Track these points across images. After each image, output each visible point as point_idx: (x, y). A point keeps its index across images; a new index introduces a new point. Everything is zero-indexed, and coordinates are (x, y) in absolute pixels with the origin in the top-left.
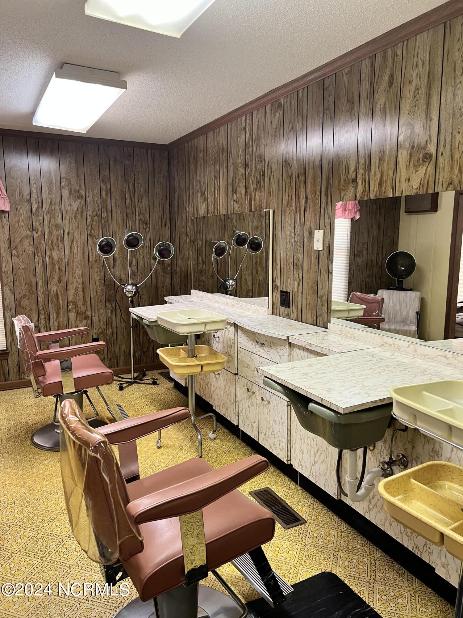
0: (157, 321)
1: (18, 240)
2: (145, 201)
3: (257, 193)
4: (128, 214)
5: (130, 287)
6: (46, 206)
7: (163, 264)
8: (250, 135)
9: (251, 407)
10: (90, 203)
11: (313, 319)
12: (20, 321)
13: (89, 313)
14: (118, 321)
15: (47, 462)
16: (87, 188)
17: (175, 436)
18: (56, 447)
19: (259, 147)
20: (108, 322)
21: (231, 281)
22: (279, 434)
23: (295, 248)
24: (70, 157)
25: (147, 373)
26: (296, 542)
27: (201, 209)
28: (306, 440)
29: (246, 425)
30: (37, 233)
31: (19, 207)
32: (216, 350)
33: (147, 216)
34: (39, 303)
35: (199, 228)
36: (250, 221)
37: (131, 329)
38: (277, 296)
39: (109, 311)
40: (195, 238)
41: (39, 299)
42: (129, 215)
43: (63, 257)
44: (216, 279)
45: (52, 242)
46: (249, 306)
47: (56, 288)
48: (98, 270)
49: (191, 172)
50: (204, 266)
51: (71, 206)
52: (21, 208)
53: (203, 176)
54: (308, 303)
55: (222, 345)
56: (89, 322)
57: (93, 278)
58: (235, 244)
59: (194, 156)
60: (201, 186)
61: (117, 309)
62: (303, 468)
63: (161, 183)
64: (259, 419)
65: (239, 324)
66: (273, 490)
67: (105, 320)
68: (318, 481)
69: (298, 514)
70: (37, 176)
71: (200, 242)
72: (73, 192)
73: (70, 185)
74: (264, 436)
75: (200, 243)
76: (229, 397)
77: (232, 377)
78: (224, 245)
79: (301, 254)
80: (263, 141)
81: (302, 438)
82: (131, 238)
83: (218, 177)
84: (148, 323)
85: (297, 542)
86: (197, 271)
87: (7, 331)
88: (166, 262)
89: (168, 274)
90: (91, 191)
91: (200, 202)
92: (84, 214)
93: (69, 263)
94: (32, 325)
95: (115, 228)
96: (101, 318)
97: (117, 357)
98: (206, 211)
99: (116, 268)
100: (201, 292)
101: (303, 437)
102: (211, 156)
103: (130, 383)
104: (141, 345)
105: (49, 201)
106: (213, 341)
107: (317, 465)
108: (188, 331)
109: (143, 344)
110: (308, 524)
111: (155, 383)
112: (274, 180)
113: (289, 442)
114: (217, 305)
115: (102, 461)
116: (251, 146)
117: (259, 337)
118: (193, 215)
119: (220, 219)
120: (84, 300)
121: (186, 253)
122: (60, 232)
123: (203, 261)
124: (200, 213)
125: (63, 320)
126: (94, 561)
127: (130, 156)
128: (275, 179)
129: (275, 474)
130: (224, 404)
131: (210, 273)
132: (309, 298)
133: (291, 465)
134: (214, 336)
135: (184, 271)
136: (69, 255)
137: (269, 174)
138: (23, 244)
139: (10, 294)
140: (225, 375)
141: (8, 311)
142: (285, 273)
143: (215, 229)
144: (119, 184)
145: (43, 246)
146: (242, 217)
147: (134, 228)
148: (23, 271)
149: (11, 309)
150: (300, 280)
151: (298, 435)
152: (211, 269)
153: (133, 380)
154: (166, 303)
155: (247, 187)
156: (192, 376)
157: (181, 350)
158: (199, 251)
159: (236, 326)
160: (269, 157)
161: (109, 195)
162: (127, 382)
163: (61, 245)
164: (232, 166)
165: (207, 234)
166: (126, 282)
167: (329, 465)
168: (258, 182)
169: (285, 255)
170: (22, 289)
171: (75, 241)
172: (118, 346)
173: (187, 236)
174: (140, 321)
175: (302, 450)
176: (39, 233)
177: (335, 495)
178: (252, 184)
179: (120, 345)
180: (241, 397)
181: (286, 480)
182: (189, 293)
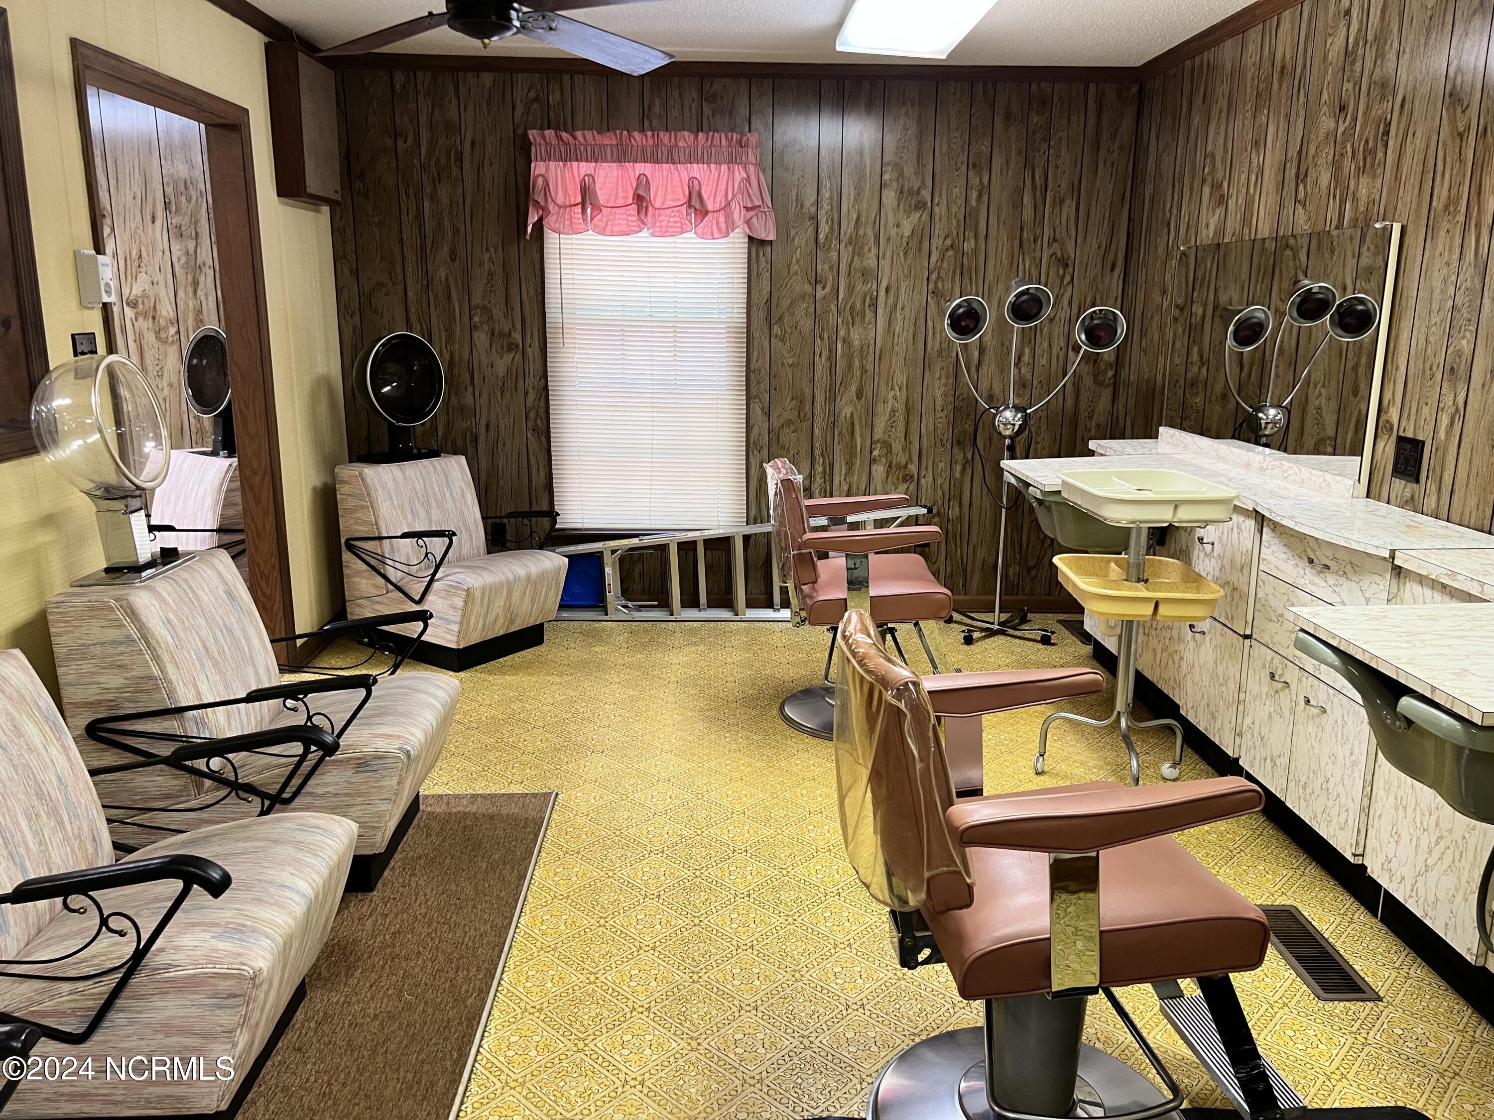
0: (1060, 492)
1: (785, 303)
2: (1068, 209)
3: (1364, 181)
4: (1024, 241)
5: (1008, 414)
6: (847, 227)
7: (1095, 361)
8: (1360, 30)
9: (1276, 717)
10: (940, 219)
11: (1481, 516)
12: (778, 470)
13: (913, 468)
14: (976, 491)
15: (806, 755)
16: (937, 184)
17: (1079, 757)
18: (825, 732)
19: (1383, 60)
20: (955, 493)
21: (1272, 412)
22: (1340, 789)
23: (1454, 323)
24: (906, 114)
25: (1030, 616)
26: (1343, 1031)
27: (1207, 226)
28: (1410, 811)
29: (1258, 758)
30: (824, 288)
31: (793, 232)
32: (1203, 574)
33: (1071, 246)
34: (815, 439)
35: (1200, 274)
36: (1349, 253)
37: (1004, 510)
38: (1387, 448)
39: (959, 468)
40: (1186, 301)
41: (816, 430)
42: (1026, 245)
43: (872, 341)
44: (1232, 405)
45: (852, 308)
46: (1305, 472)
47: (850, 410)
48: (944, 372)
49: (1193, 134)
50: (1204, 371)
51: (898, 226)
52: (797, 233)
53: (1221, 141)
54: (1474, 471)
55: (1219, 563)
56: (913, 487)
57: (930, 389)
58: (1295, 314)
59: (1205, 92)
60: (1214, 167)
61: (975, 464)
62: (1394, 879)
63: (1113, 164)
64: (1294, 749)
65: (1266, 514)
66: (1306, 914)
67: (946, 488)
68: (1430, 913)
69: (1363, 979)
70: (833, 163)
71: (1198, 310)
72: (905, 196)
73: (900, 179)
74: (1301, 791)
75: (1200, 311)
76: (1224, 689)
77: (1235, 642)
78: (1261, 315)
79: (1468, 342)
80: (1396, 44)
81: (1400, 805)
82: (1025, 298)
83: (1262, 141)
84: (1039, 496)
85: (1346, 1032)
86: (1182, 382)
87: (751, 493)
88: (1106, 357)
89: (1107, 386)
90: (944, 191)
91: (1208, 208)
92: (926, 244)
93: (883, 357)
94: (800, 478)
95: (990, 275)
96: (939, 482)
97: (965, 571)
98: (1221, 229)
99: (984, 371)
100: (1183, 434)
101: (1404, 803)
102: (1249, 90)
103: (991, 633)
104: (1023, 552)
105: (855, 216)
106: (1196, 551)
107: (1433, 876)
108: (1130, 517)
109: (1028, 547)
110: (1385, 1004)
111: (1046, 640)
112: (1415, 147)
113: (1366, 811)
114: (1221, 466)
115: (909, 716)
116: (1360, 58)
117: (1316, 547)
118: (1186, 241)
119: (1263, 250)
120: (905, 439)
121: (1156, 336)
122: (869, 285)
123: (1202, 357)
124: (1204, 235)
125: (859, 479)
126: (879, 900)
127: (1044, 103)
128: (1418, 141)
129: (1318, 883)
130: (1208, 705)
131: (1219, 388)
132: (1477, 459)
133: (1363, 868)
134: (1201, 540)
135: (1148, 381)
136: (884, 340)
137: (1401, 131)
138: (794, 313)
139: (760, 417)
140: (1218, 636)
141: (755, 452)
142: (1417, 389)
143: (1244, 276)
144: (1010, 172)
145: (833, 316)
146: (1326, 244)
147: (1035, 274)
148: (789, 371)
149: (762, 448)
150: (1457, 410)
151: (1392, 799)
152: (1222, 377)
153: (996, 627)
154: (1092, 453)
155: (1336, 166)
156: (1130, 623)
157: (1113, 565)
158: (1194, 331)
159: (1261, 519)
160: (1406, 86)
161: (985, 198)
162: (983, 630)
163: (869, 315)
164: (1302, 113)
165: (1222, 290)
166: (1003, 403)
167: (1464, 879)
168: (1370, 152)
169: (1422, 341)
170: (785, 409)
171: (899, 306)
172: (971, 549)
173: (1164, 293)
174: (1023, 490)
175: (1396, 836)
176: (828, 289)
177: (1471, 954)
178: (1353, 157)
179: (974, 546)
180: (1255, 692)
181: (1348, 902)
182: (1153, 434)
